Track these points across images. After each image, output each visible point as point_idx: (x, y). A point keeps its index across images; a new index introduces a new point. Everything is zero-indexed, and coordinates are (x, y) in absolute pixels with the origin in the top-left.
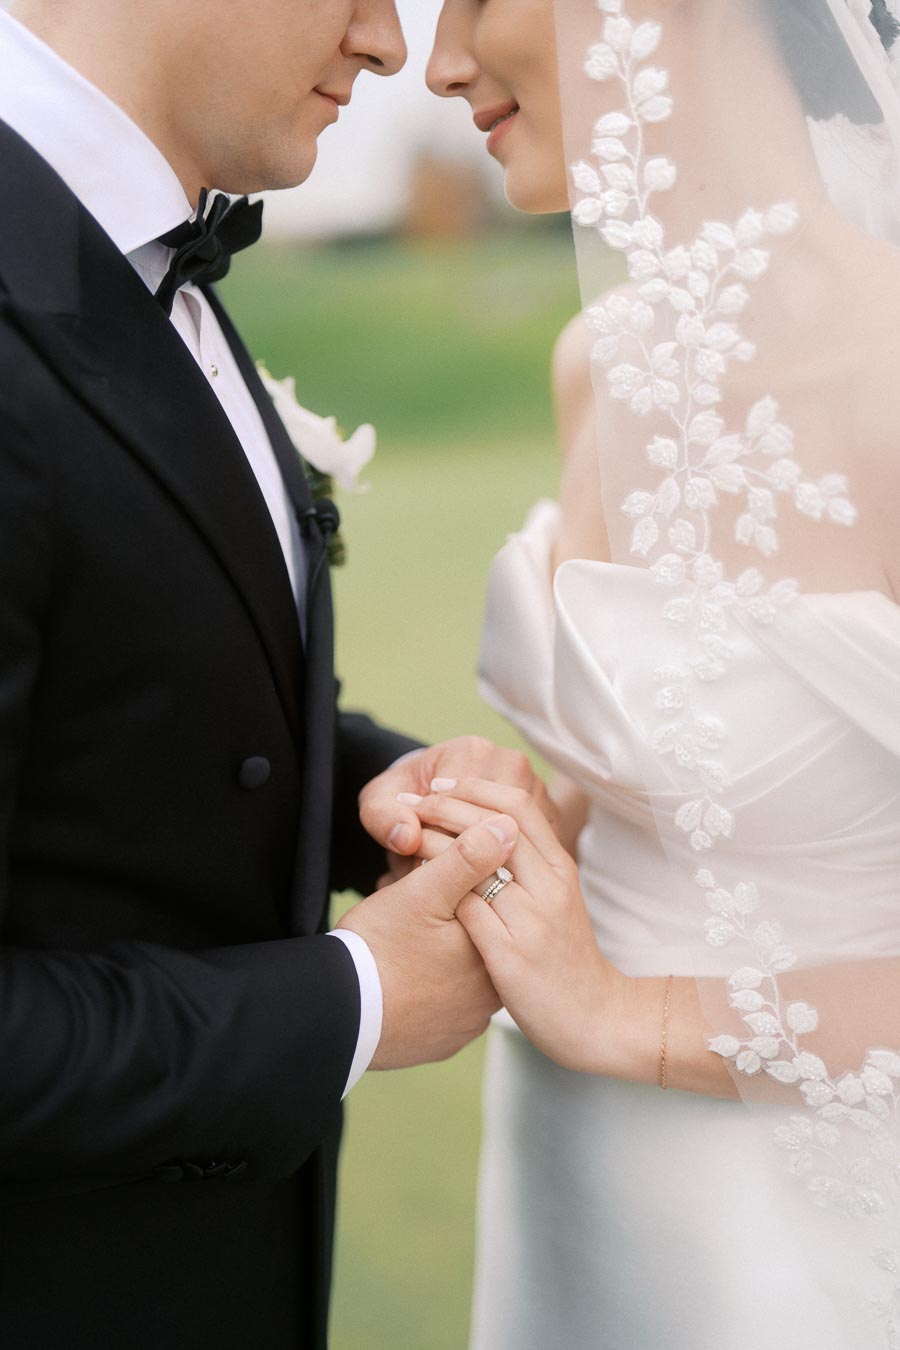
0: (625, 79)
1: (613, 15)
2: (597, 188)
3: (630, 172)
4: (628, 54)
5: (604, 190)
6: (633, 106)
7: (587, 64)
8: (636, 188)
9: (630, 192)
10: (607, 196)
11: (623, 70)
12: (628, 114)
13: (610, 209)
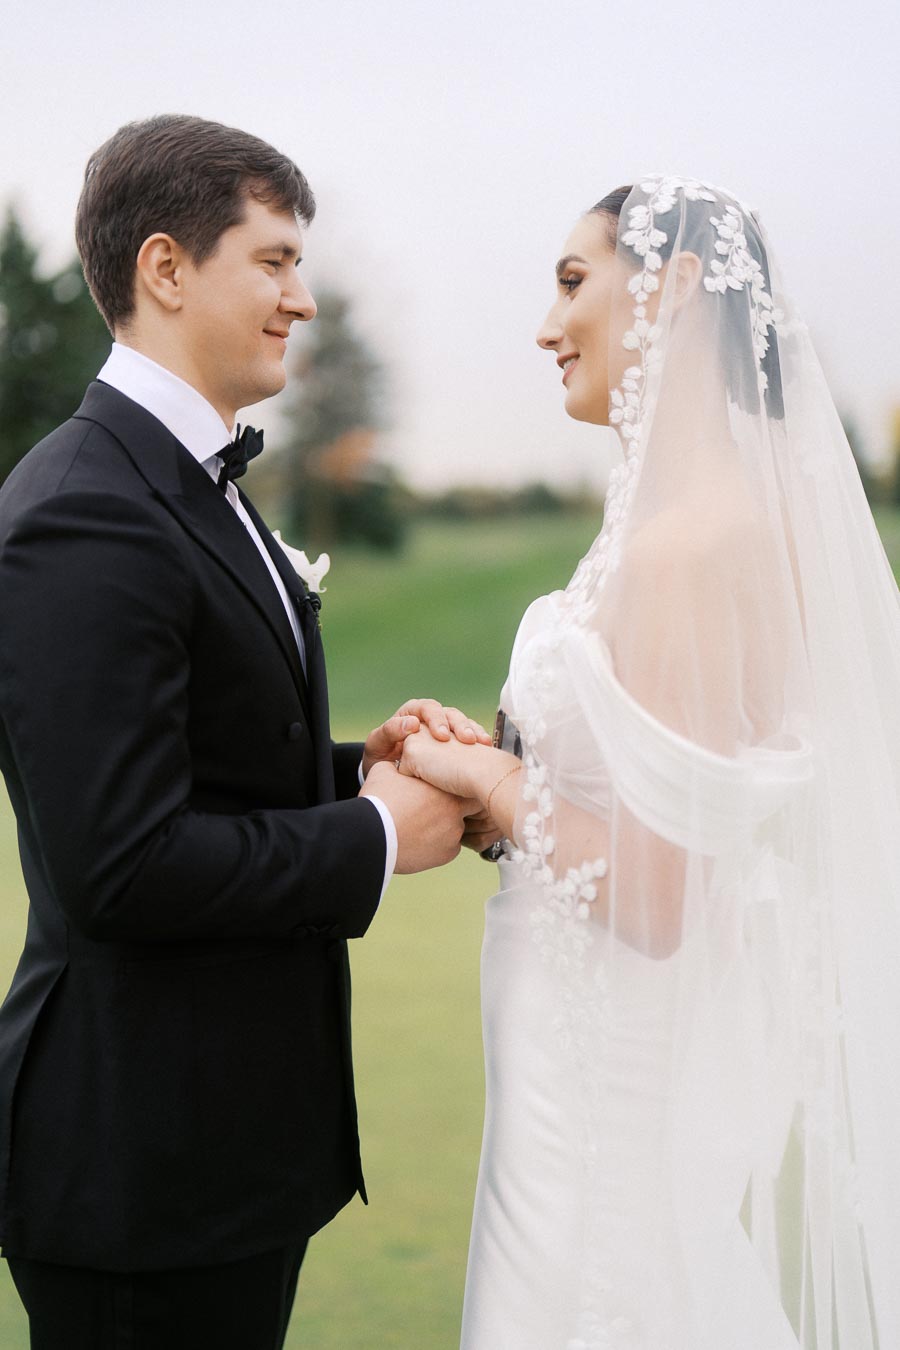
0: (643, 352)
1: (640, 319)
2: (621, 404)
3: (637, 398)
4: (645, 339)
5: (625, 406)
6: (644, 365)
7: (624, 341)
8: (638, 407)
9: (635, 409)
10: (625, 409)
11: (642, 347)
12: (642, 370)
13: (626, 417)
